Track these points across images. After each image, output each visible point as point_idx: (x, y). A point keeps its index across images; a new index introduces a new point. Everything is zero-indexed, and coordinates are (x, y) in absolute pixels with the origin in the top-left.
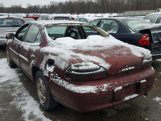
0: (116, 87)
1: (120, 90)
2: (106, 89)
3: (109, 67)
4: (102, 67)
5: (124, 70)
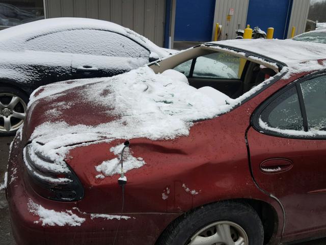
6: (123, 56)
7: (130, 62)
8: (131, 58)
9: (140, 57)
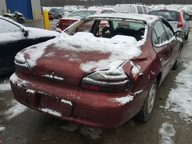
0: (29, 88)
1: (31, 93)
2: (21, 85)
3: (33, 66)
4: (27, 63)
5: (48, 76)
6: (6, 32)
7: (12, 35)
8: (12, 32)
9: (16, 31)
